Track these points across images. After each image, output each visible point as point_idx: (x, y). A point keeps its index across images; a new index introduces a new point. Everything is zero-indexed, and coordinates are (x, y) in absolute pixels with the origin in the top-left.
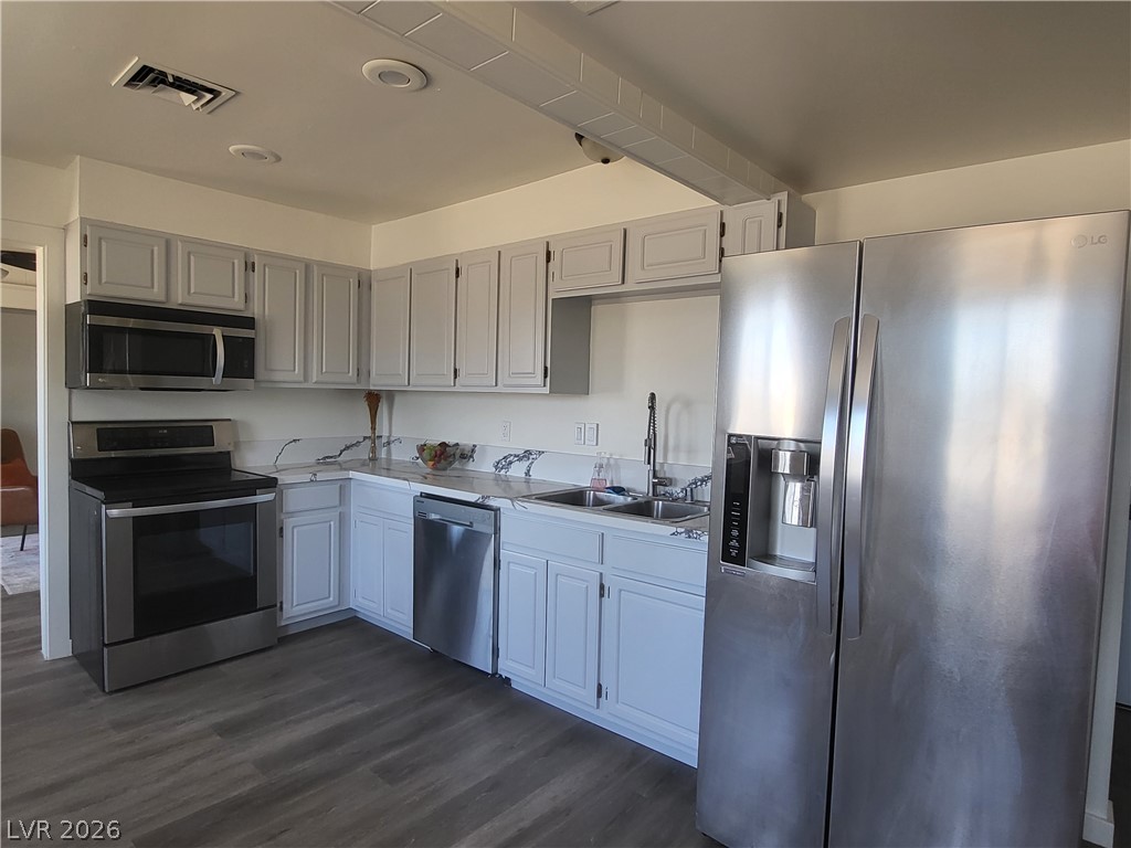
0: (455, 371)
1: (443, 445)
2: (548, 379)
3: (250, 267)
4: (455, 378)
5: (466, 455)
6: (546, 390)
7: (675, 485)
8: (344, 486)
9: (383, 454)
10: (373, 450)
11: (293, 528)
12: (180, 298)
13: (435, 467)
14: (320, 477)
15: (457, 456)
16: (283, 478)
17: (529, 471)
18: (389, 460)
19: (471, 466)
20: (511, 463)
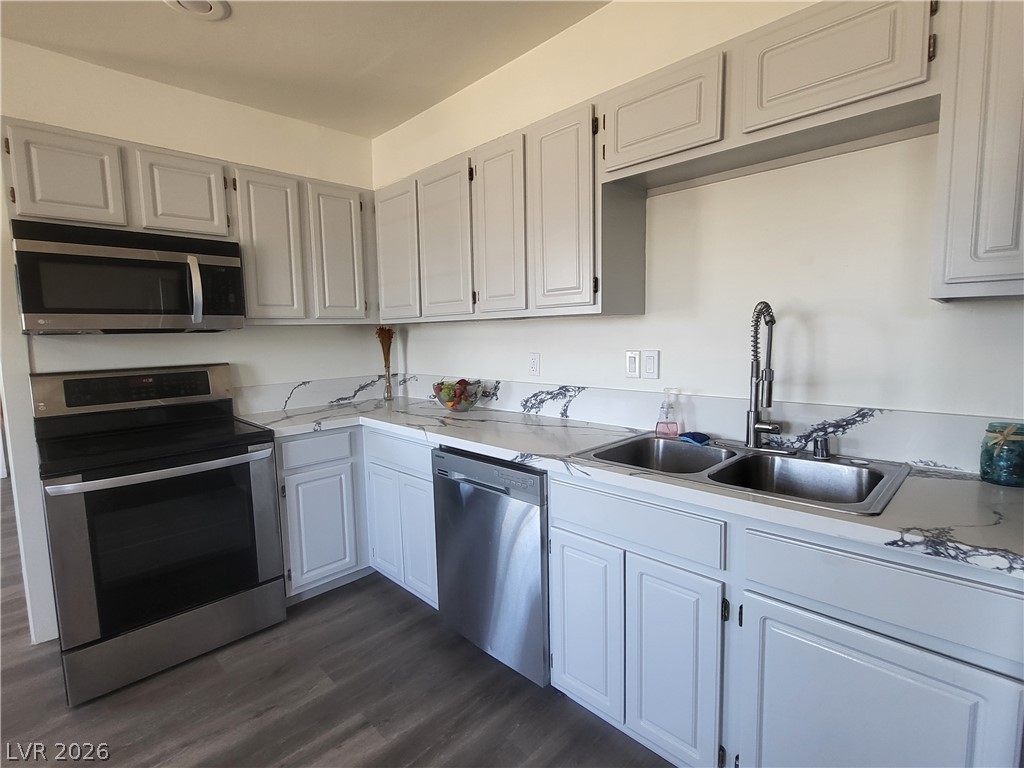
0: (474, 294)
1: (463, 383)
2: (599, 293)
3: (229, 184)
4: (474, 303)
5: (489, 393)
6: (598, 309)
7: (788, 432)
8: (354, 435)
9: (399, 392)
10: (389, 389)
11: (297, 485)
12: (143, 220)
13: (454, 409)
14: (325, 425)
15: (479, 395)
16: (281, 430)
17: (565, 411)
18: (406, 398)
19: (494, 405)
20: (542, 401)
